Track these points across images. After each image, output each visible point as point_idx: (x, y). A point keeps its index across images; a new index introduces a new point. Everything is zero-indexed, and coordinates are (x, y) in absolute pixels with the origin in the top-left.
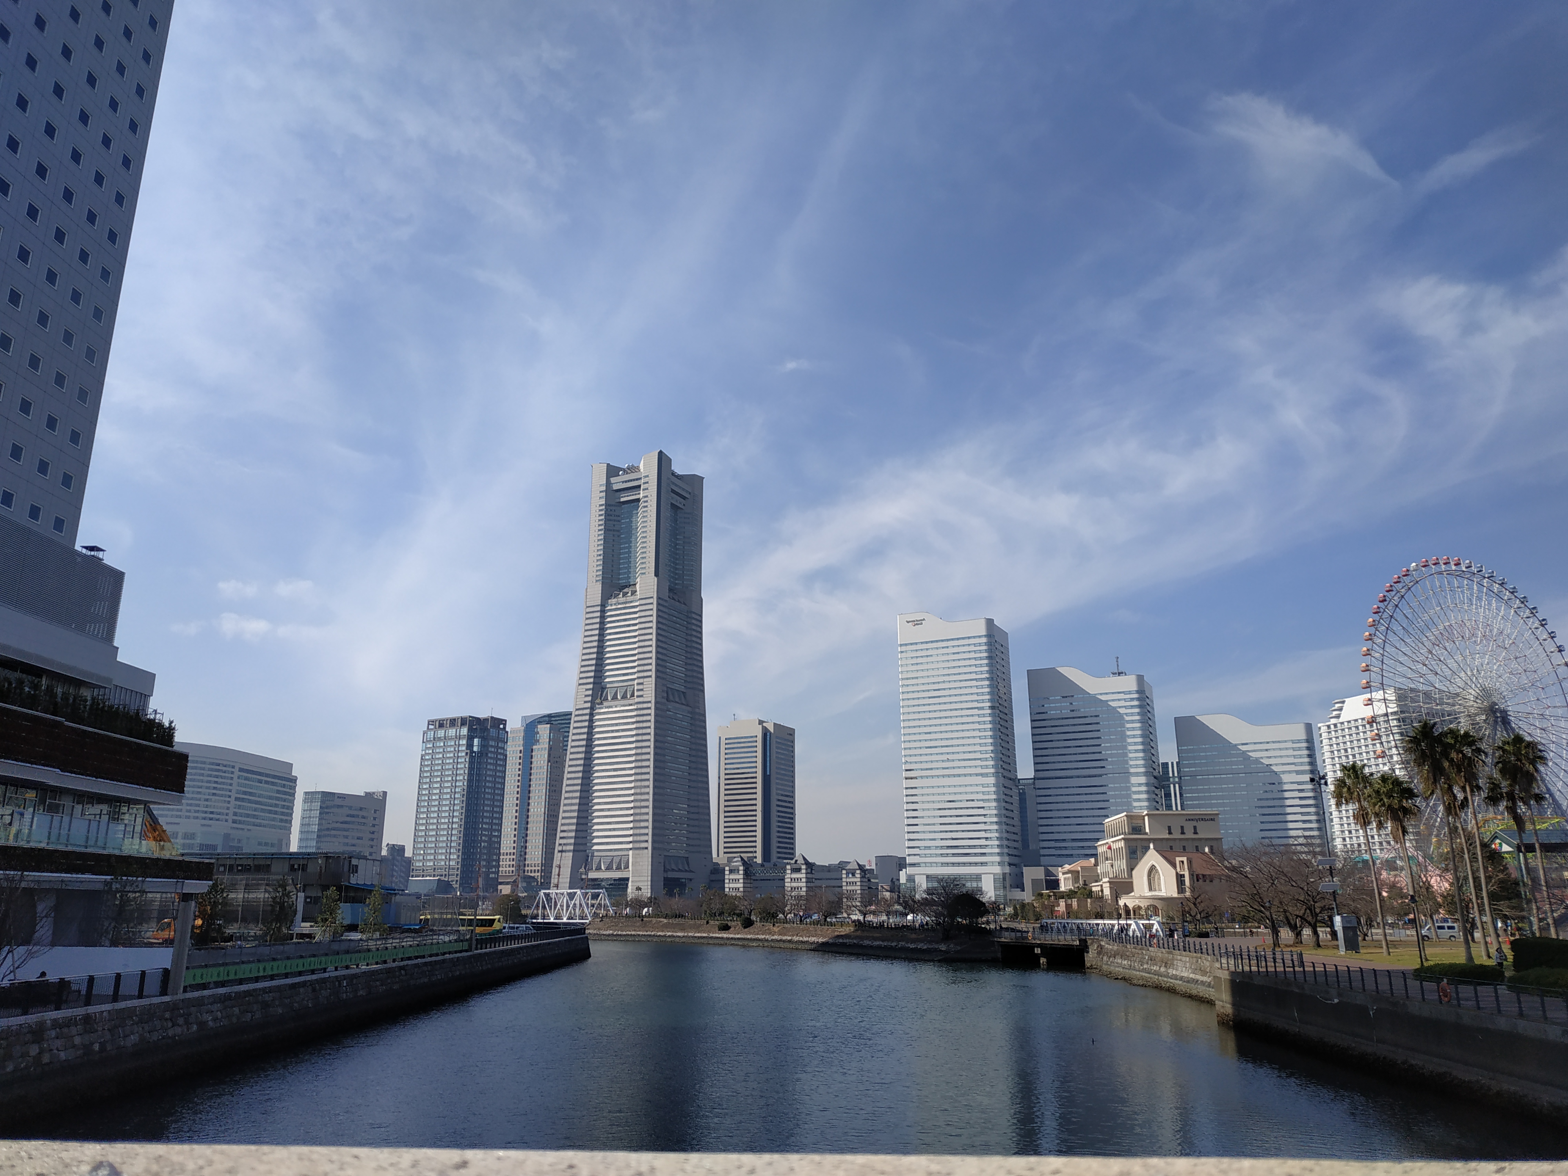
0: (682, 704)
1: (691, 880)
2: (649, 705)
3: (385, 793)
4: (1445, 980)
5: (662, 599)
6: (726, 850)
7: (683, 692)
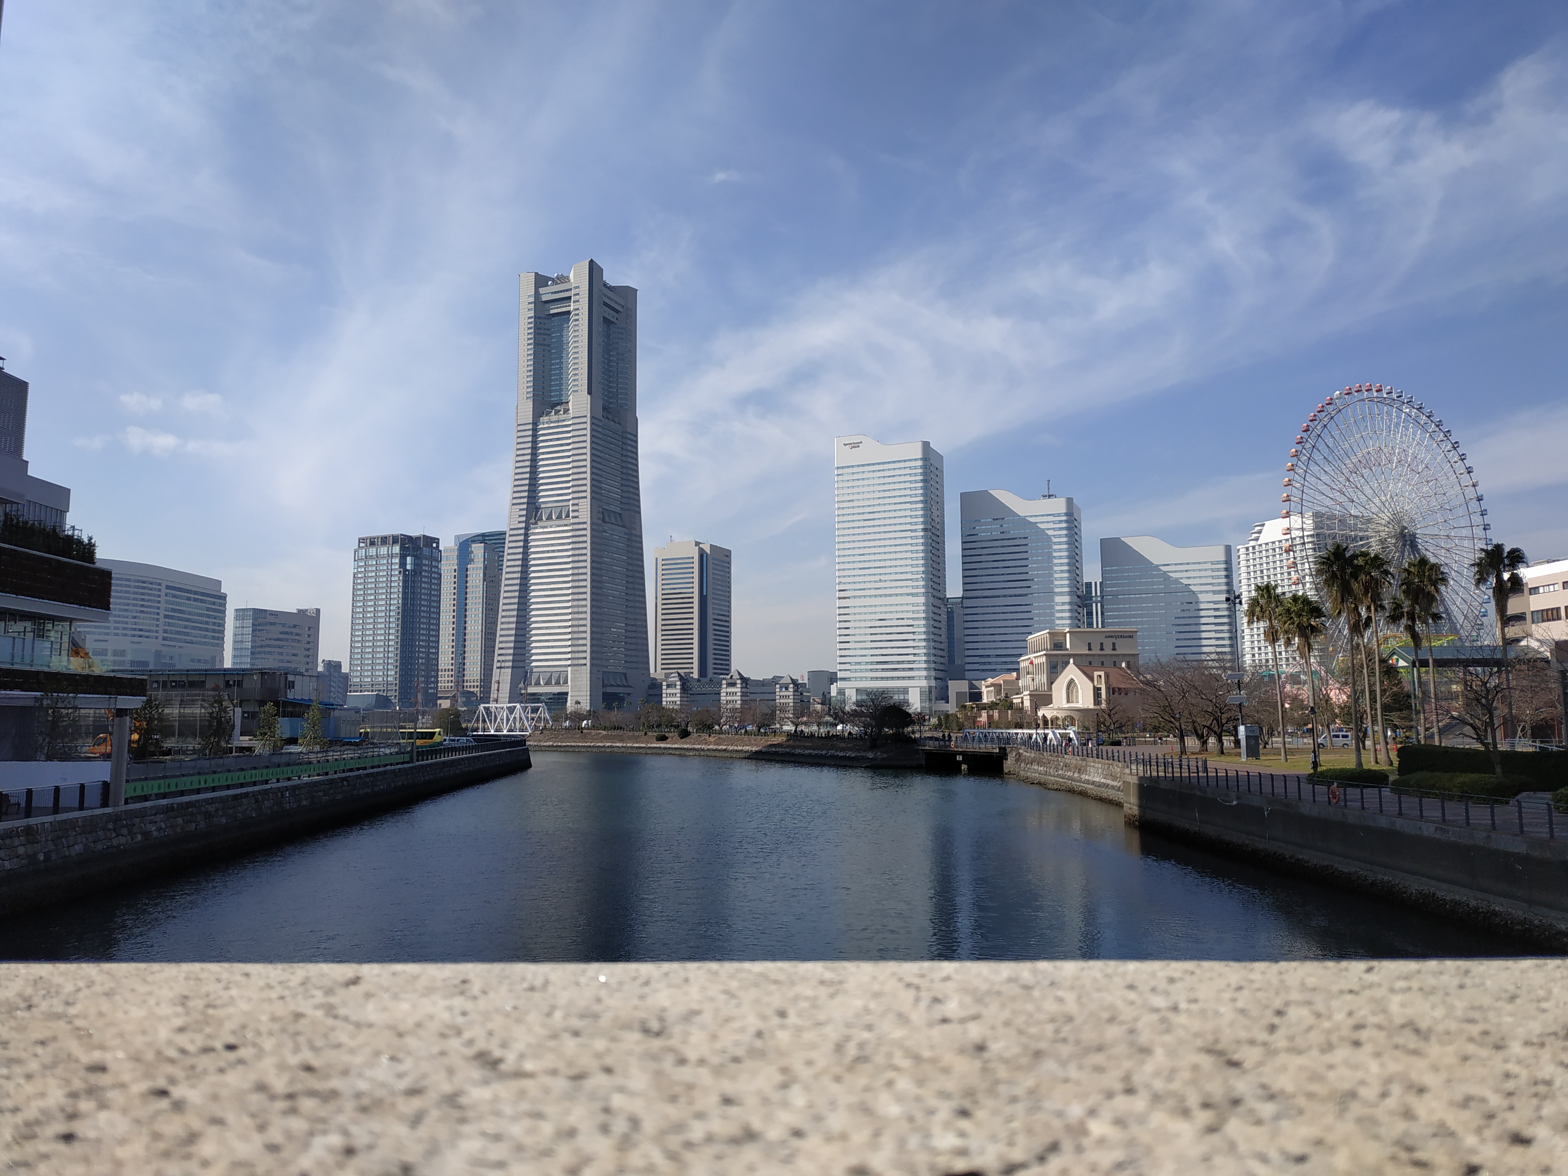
0: (618, 525)
1: (629, 694)
2: (585, 526)
3: (318, 611)
4: (1335, 784)
5: (596, 419)
6: (663, 666)
7: (619, 514)
